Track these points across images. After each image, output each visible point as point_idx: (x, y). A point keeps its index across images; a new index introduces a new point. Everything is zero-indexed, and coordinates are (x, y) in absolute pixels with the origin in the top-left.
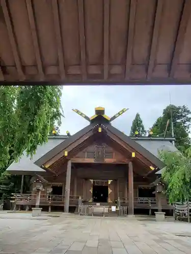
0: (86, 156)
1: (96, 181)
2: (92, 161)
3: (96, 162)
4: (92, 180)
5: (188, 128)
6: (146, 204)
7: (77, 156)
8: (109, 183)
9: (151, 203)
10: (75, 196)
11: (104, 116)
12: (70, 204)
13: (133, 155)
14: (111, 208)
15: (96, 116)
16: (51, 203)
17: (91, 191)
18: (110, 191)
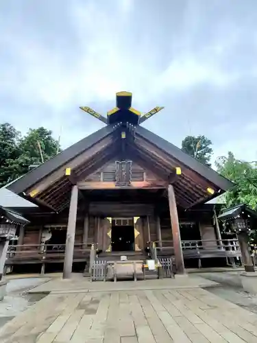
0: (102, 179)
1: (116, 219)
2: (111, 185)
3: (118, 187)
4: (110, 219)
5: (209, 160)
6: (193, 251)
7: (87, 178)
8: (135, 222)
9: (200, 248)
10: (85, 243)
11: (130, 110)
12: (74, 258)
13: (179, 171)
14: (146, 263)
15: (118, 109)
16: (47, 259)
17: (109, 234)
18: (137, 233)
